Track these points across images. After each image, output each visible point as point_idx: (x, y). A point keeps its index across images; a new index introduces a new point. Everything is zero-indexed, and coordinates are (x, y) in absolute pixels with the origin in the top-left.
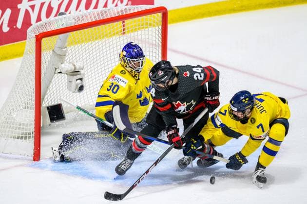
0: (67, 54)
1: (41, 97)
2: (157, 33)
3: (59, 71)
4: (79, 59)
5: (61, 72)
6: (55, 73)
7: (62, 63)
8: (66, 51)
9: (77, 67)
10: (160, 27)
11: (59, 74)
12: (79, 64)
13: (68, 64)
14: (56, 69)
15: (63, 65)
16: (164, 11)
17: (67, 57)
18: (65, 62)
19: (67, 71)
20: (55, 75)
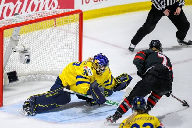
0: (20, 40)
1: (3, 67)
2: (76, 26)
3: (15, 50)
4: (27, 43)
5: (15, 51)
6: (12, 52)
7: (16, 46)
8: (19, 38)
9: (26, 48)
10: (78, 22)
11: (15, 52)
12: (28, 46)
13: (20, 46)
14: (13, 49)
15: (17, 47)
16: (80, 12)
17: (20, 42)
18: (18, 45)
19: (19, 50)
20: (12, 53)
